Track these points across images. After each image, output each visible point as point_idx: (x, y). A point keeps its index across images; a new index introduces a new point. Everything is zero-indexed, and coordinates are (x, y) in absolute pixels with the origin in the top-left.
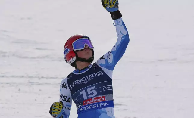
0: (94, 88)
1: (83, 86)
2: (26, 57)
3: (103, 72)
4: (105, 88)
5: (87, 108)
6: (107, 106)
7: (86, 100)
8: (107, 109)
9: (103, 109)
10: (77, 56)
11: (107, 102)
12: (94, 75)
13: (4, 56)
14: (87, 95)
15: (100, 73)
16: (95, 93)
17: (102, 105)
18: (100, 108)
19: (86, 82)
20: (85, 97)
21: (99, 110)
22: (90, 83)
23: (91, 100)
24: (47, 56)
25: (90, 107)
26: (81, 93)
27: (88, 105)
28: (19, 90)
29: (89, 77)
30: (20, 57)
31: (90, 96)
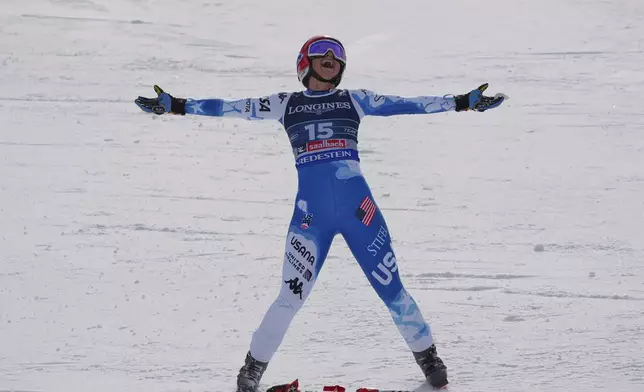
0: (331, 124)
1: (312, 117)
2: (211, 71)
3: (352, 105)
4: (348, 130)
5: (314, 158)
6: (347, 158)
7: (313, 143)
8: (348, 161)
9: (341, 161)
10: (311, 67)
11: (347, 150)
12: (336, 105)
13: (175, 68)
14: (317, 133)
15: (346, 105)
16: (331, 133)
17: (340, 154)
18: (335, 159)
19: (319, 113)
20: (312, 137)
21: (335, 162)
22: (326, 116)
23: (321, 142)
24: (248, 69)
25: (319, 157)
26: (306, 128)
27: (316, 154)
28: (200, 125)
29: (326, 106)
30: (202, 70)
31: (320, 136)
